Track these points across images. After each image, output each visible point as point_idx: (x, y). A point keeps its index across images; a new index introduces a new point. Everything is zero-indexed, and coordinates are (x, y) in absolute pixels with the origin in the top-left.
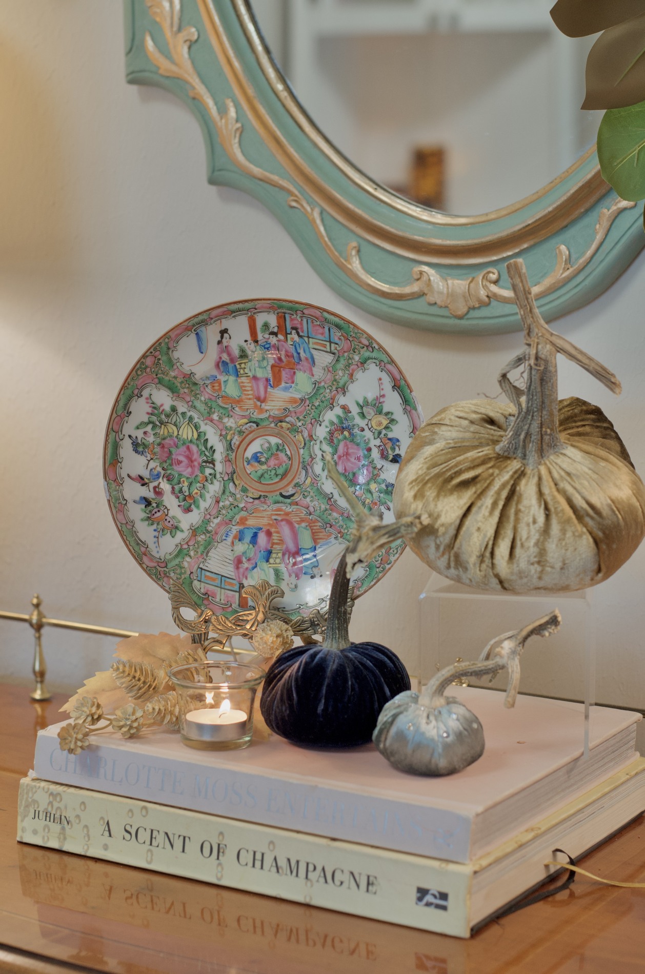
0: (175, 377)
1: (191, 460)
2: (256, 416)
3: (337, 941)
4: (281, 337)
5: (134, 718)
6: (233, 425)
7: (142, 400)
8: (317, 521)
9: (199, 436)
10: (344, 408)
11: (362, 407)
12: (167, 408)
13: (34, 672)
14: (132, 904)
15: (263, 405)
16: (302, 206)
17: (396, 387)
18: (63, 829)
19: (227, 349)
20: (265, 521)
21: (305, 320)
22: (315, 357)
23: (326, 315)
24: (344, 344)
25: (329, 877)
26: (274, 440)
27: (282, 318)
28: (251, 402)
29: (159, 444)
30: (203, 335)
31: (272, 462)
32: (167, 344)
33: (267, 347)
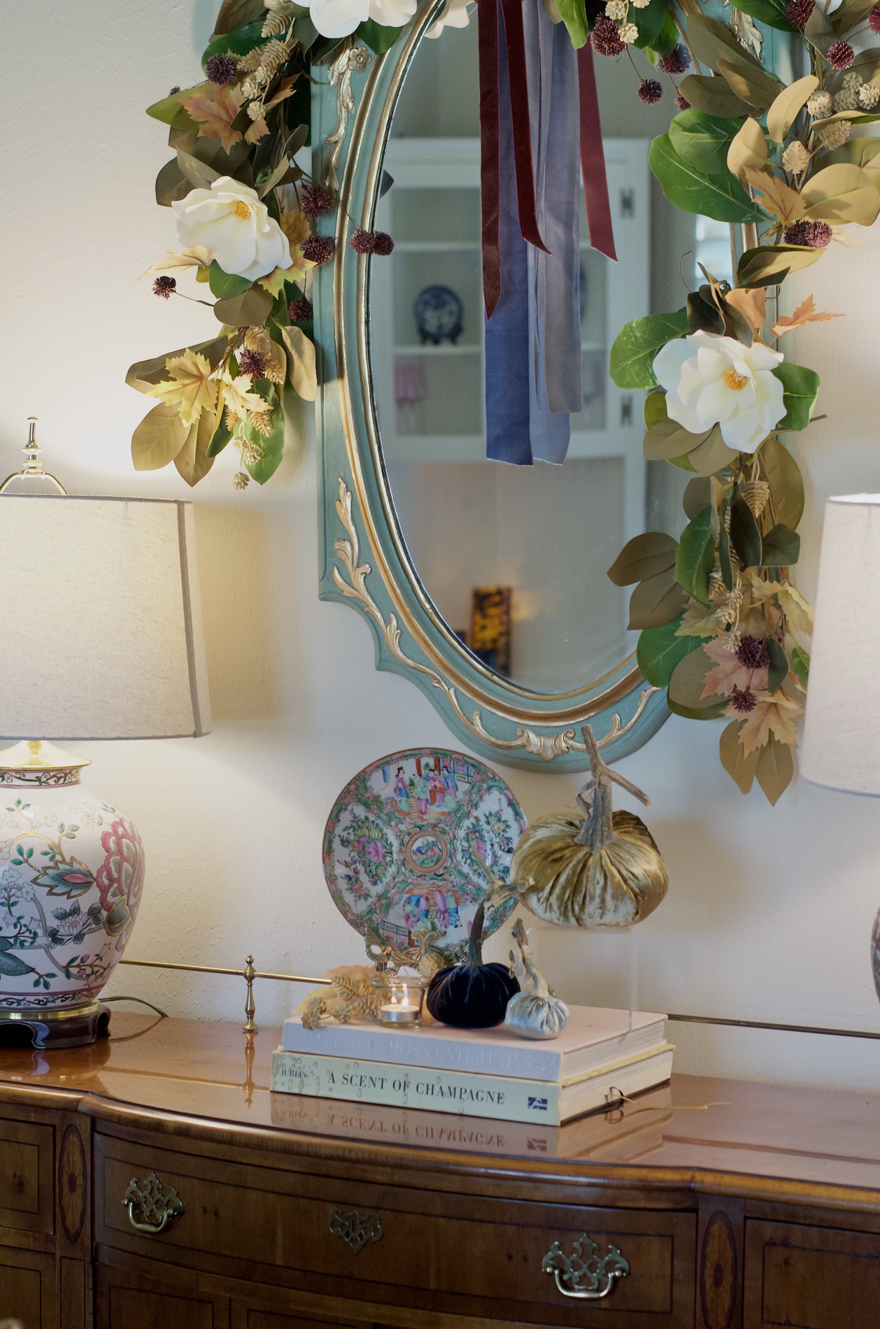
0: (368, 798)
1: (377, 851)
2: (419, 823)
3: (479, 1136)
4: (436, 772)
5: (347, 1010)
6: (405, 829)
7: (347, 813)
8: (458, 891)
9: (382, 835)
10: (476, 818)
11: (487, 818)
12: (363, 817)
13: (246, 1009)
14: (347, 1126)
15: (424, 816)
16: (442, 686)
17: (511, 803)
18: (302, 1080)
19: (402, 780)
20: (424, 891)
21: (452, 762)
22: (458, 786)
23: (465, 758)
24: (477, 777)
25: (474, 1096)
26: (431, 839)
27: (437, 761)
28: (416, 814)
29: (357, 841)
30: (386, 771)
31: (429, 853)
32: (364, 776)
33: (427, 779)
